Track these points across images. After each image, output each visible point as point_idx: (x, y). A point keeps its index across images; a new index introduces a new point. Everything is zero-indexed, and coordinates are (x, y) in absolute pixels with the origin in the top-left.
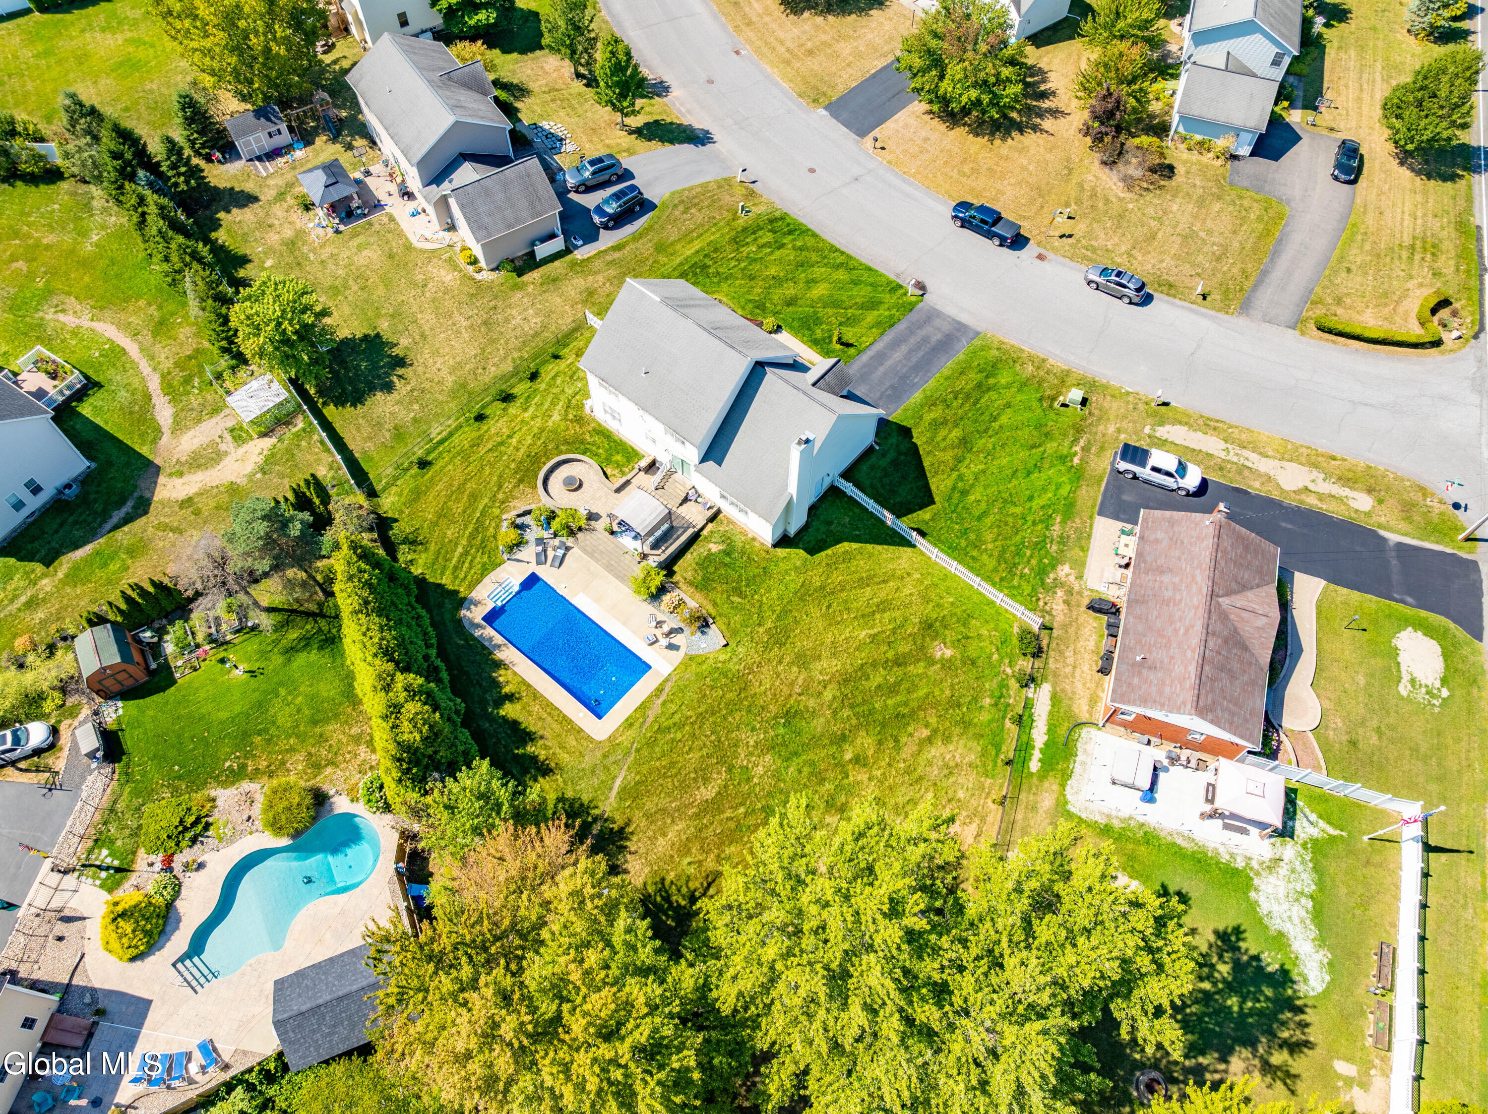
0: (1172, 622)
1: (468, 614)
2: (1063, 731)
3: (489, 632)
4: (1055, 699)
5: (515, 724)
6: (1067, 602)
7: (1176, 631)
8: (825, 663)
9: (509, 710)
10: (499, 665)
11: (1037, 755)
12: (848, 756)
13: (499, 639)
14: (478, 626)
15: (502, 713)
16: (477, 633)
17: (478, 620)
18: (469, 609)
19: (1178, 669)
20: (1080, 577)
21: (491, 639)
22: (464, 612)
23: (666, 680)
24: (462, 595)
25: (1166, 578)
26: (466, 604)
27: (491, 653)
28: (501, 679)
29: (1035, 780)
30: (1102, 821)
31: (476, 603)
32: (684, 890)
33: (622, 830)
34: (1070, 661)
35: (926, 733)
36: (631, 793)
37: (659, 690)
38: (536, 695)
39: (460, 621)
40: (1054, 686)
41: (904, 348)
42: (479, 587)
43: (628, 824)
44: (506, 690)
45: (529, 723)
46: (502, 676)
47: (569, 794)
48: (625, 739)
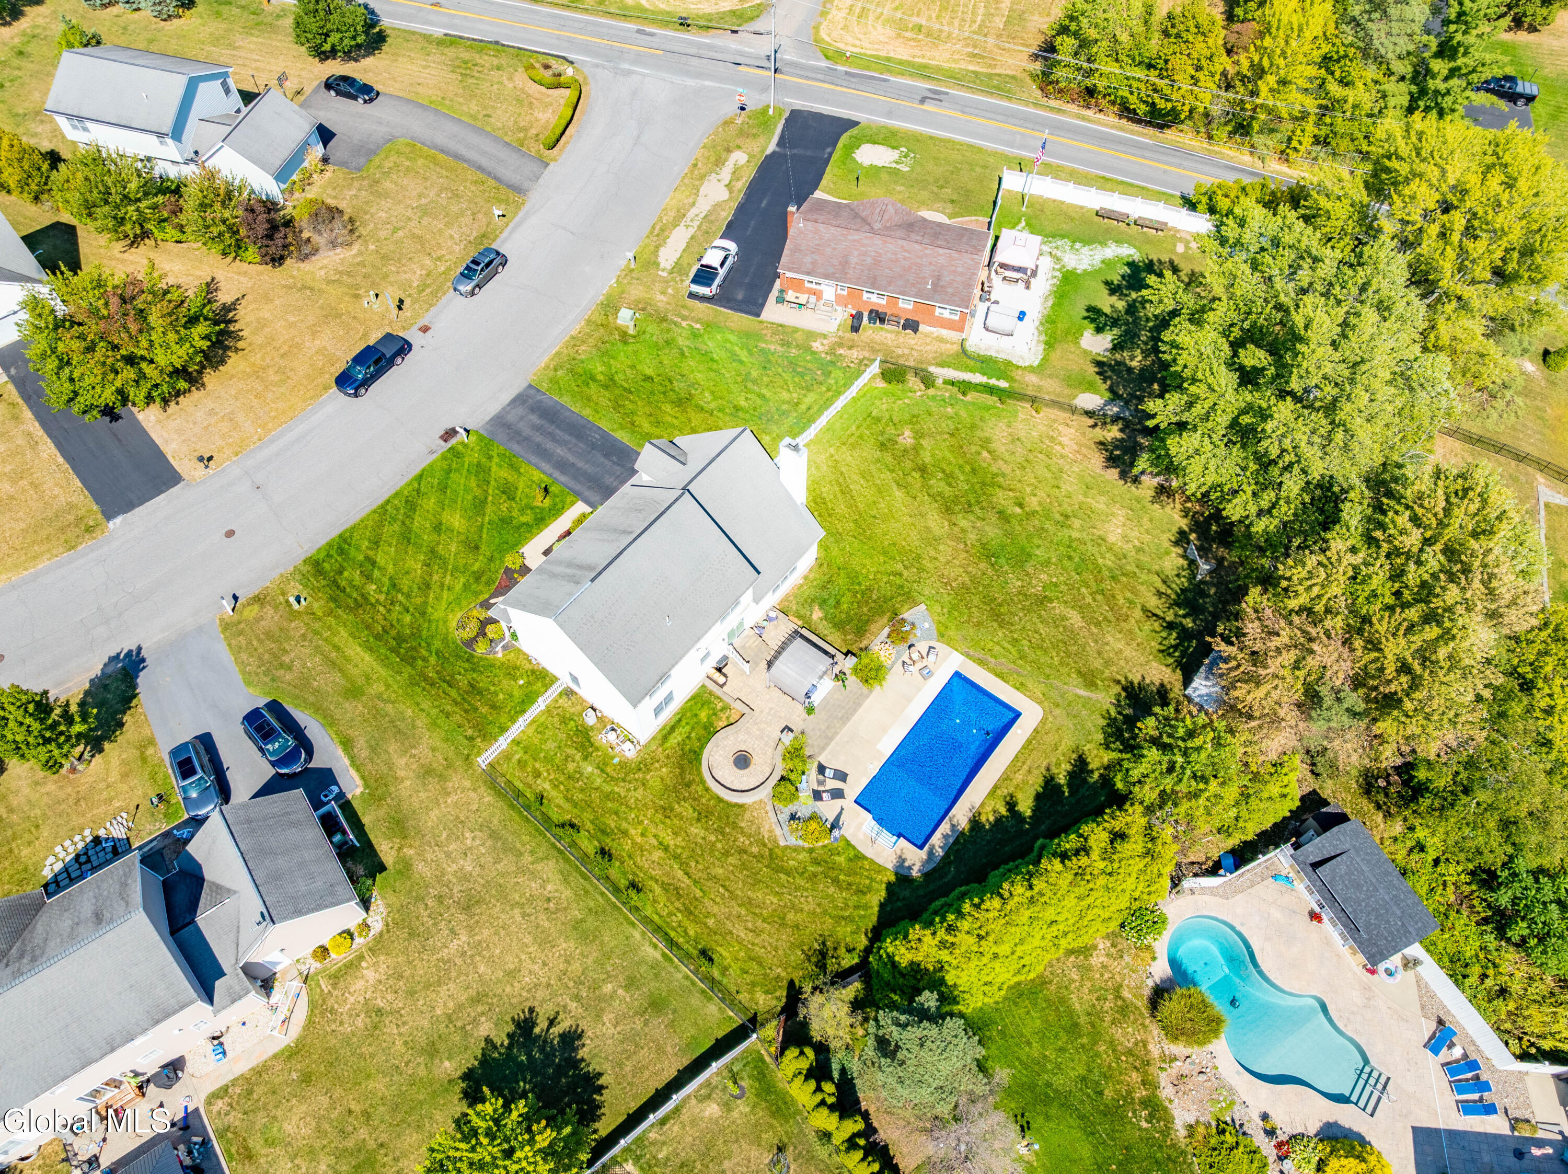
0: (897, 260)
1: (916, 868)
2: (971, 363)
3: (936, 840)
4: (942, 365)
5: (1038, 797)
6: (850, 348)
7: (905, 258)
8: (931, 524)
9: (1025, 807)
10: (975, 823)
11: (993, 382)
12: (1018, 510)
13: (945, 828)
14: (931, 853)
15: (1029, 813)
16: (940, 852)
17: (923, 854)
18: (910, 868)
19: (942, 260)
20: (825, 336)
21: (945, 837)
22: (915, 873)
23: (967, 655)
24: (893, 878)
25: (853, 260)
26: (904, 872)
27: (962, 833)
28: (992, 819)
29: (1016, 385)
30: (1042, 347)
31: (902, 860)
32: (1164, 634)
33: (1124, 689)
34: (906, 351)
35: (985, 454)
36: (1089, 679)
37: (982, 662)
38: (1005, 778)
39: (927, 875)
40: (930, 364)
41: (549, 445)
42: (880, 861)
43: (1119, 682)
44: (1003, 811)
45: (1035, 783)
46: (988, 818)
47: (1100, 737)
48: (1037, 690)
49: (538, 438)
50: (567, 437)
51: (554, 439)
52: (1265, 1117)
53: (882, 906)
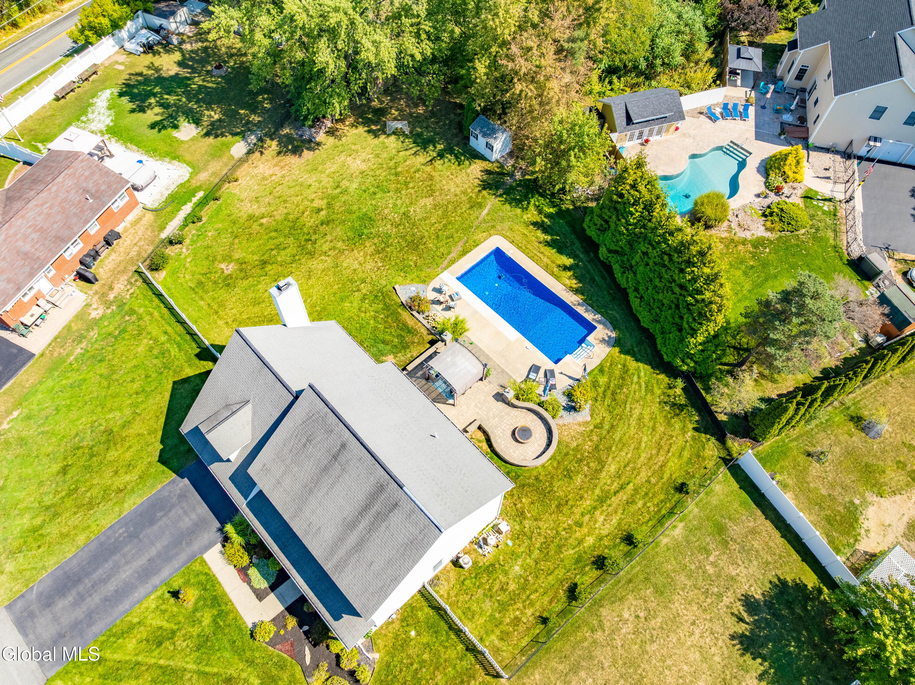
0: (48, 215)
1: (610, 333)
2: (169, 209)
3: (589, 316)
4: (162, 228)
5: (560, 251)
6: (111, 288)
7: (51, 208)
8: (321, 266)
9: (568, 261)
10: (576, 291)
11: (195, 200)
12: (323, 213)
13: (581, 310)
14: (599, 322)
15: (572, 261)
16: (598, 317)
17: (600, 327)
18: (609, 337)
19: (69, 183)
20: (88, 305)
21: (587, 311)
22: (613, 335)
23: (445, 269)
24: (617, 349)
25: (27, 248)
26: (612, 343)
27: (585, 301)
28: (574, 281)
29: (204, 187)
30: (176, 162)
31: (603, 341)
32: (446, 160)
33: (484, 189)
34: (136, 249)
35: (264, 221)
36: (475, 205)
37: (453, 262)
38: (546, 268)
39: (615, 328)
40: (159, 235)
42: (603, 356)
43: (480, 191)
44: (570, 274)
45: (551, 252)
46: (574, 283)
47: (519, 211)
48: (479, 236)
49: (96, 598)
50: (108, 565)
51: (104, 581)
52: (758, 196)
53: (637, 360)
